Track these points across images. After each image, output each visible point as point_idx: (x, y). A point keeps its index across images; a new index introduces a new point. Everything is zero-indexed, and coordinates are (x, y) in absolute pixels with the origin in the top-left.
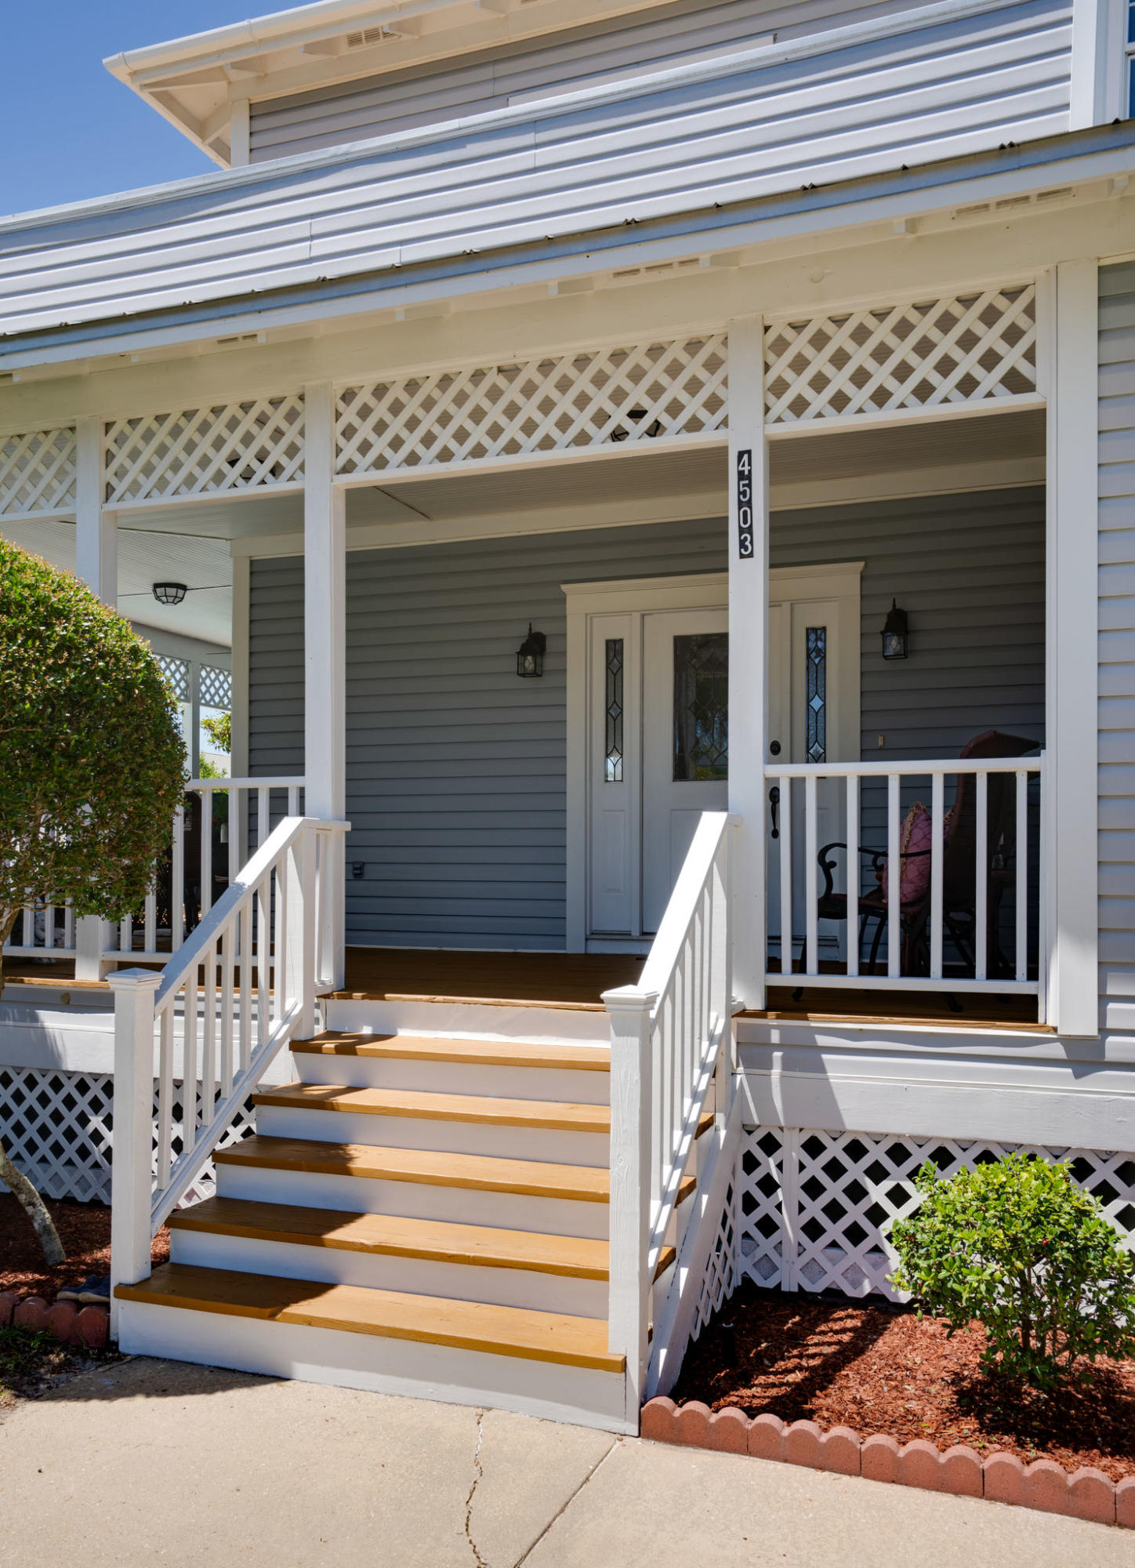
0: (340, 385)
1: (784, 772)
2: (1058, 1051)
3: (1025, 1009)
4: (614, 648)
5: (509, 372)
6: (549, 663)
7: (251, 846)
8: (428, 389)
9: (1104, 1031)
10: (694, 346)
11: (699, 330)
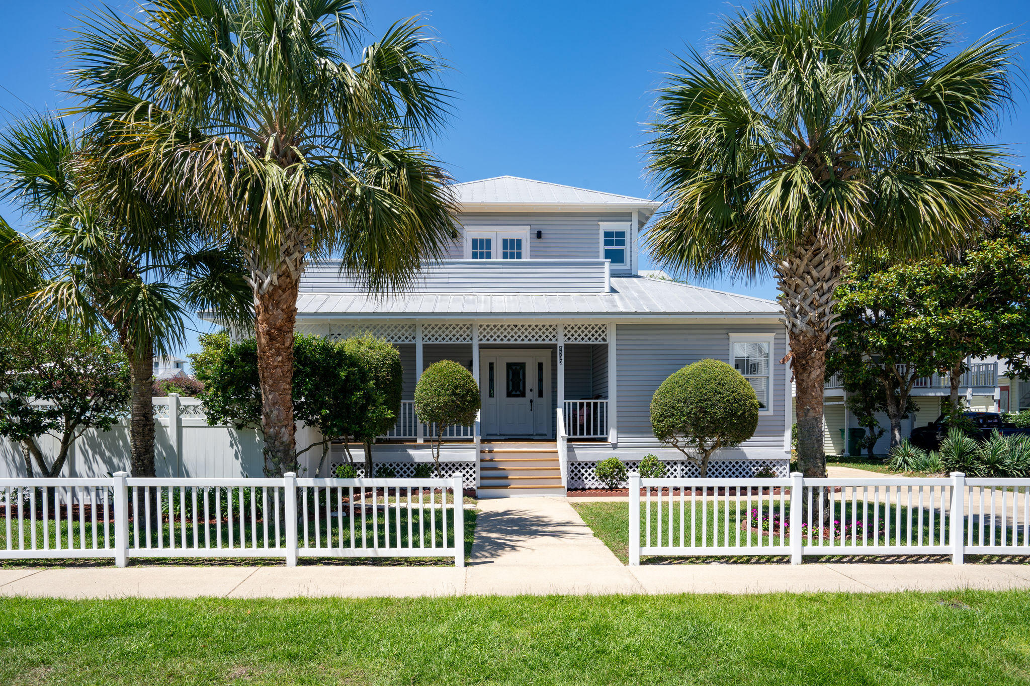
2: (611, 446)
3: (606, 439)
5: (516, 326)
8: (498, 327)
9: (618, 442)
10: (550, 326)
11: (552, 324)
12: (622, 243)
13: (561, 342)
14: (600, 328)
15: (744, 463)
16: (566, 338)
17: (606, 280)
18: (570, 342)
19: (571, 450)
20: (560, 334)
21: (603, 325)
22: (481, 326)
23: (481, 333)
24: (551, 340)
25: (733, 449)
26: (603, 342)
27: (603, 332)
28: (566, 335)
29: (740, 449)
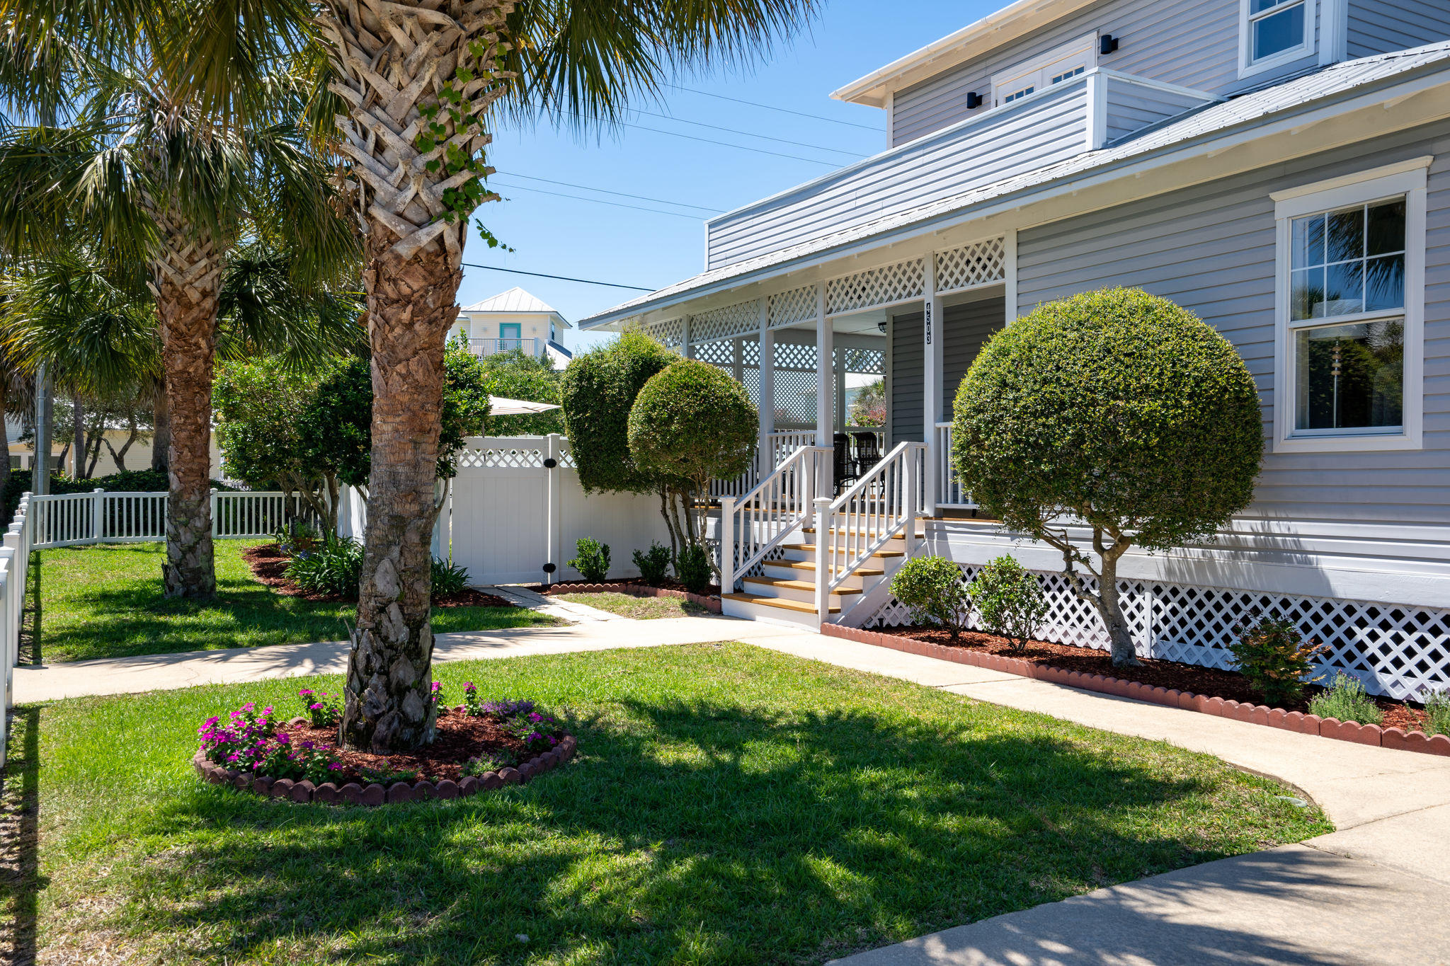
13: (930, 296)
14: (996, 248)
15: (1328, 608)
16: (941, 283)
17: (1089, 123)
18: (947, 292)
19: (943, 535)
20: (929, 277)
21: (1001, 239)
22: (831, 283)
23: (831, 297)
24: (919, 292)
25: (1290, 560)
26: (1000, 281)
27: (1001, 255)
28: (941, 276)
29: (1310, 562)
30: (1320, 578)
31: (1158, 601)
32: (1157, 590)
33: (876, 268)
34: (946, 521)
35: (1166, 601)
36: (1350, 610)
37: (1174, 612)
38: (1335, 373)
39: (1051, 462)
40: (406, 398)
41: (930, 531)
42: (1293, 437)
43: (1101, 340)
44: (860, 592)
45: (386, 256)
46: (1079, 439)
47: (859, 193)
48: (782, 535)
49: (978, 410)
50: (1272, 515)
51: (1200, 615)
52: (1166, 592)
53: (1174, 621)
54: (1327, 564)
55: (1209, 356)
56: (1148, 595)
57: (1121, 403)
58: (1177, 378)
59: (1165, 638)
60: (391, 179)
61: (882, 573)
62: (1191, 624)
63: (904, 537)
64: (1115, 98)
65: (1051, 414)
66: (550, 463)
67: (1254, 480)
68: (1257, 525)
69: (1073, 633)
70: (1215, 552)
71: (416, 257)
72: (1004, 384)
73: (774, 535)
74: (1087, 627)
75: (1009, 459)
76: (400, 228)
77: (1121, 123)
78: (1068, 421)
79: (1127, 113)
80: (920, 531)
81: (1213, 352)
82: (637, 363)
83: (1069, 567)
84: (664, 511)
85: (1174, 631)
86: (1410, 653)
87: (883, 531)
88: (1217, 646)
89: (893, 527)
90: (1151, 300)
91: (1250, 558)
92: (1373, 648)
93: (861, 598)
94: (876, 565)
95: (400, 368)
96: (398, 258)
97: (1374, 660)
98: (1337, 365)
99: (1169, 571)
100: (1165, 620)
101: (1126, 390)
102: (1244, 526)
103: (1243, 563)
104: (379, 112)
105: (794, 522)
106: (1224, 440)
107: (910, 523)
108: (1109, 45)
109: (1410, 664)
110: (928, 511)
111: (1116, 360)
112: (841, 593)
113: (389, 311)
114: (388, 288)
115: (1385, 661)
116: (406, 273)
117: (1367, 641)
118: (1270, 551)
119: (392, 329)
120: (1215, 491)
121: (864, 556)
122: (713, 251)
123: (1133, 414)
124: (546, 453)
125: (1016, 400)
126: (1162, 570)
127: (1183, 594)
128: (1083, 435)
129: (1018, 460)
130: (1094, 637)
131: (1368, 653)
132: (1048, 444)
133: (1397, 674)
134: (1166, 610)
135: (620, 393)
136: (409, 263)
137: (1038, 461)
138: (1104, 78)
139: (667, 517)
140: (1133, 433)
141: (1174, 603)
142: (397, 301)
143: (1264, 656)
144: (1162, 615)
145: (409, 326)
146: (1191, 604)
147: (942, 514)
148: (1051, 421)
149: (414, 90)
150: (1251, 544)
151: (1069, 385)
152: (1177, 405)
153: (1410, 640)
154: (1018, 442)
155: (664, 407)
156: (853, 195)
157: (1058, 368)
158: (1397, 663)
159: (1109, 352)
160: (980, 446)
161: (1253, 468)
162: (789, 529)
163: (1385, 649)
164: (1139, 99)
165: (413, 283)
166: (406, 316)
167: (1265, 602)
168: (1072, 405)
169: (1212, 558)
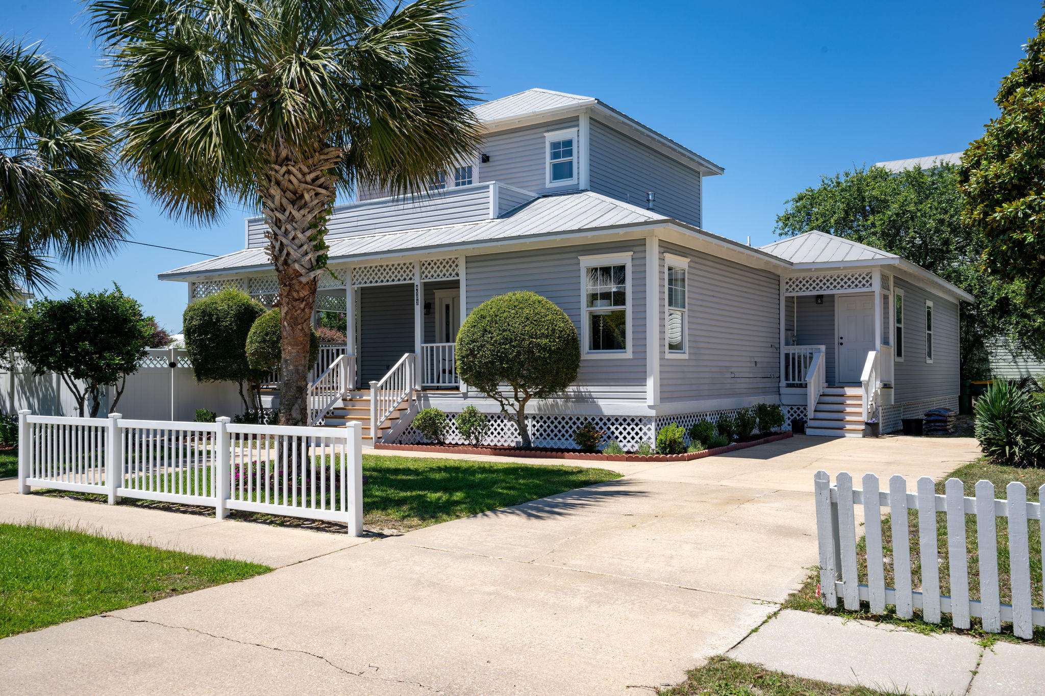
0: (353, 267)
1: (425, 345)
2: (462, 395)
3: (457, 388)
4: (447, 306)
5: (381, 266)
6: (432, 311)
7: (333, 361)
8: (368, 269)
9: (468, 391)
10: (410, 264)
11: (411, 261)
12: (570, 153)
13: (417, 281)
14: (454, 262)
15: (601, 420)
16: (424, 276)
17: (491, 205)
18: (427, 280)
19: (426, 399)
20: (417, 271)
21: (456, 258)
22: (355, 269)
23: (354, 276)
24: (411, 279)
25: (587, 402)
26: (456, 278)
27: (457, 266)
28: (423, 273)
29: (595, 402)
30: (598, 408)
31: (534, 423)
32: (534, 418)
33: (385, 264)
34: (428, 392)
35: (538, 422)
36: (609, 420)
37: (541, 426)
38: (601, 328)
39: (507, 363)
40: (302, 339)
41: (419, 398)
42: (588, 353)
43: (525, 315)
44: (389, 428)
45: (294, 282)
46: (519, 353)
47: (360, 218)
48: (333, 402)
49: (473, 341)
50: (580, 384)
51: (552, 427)
52: (538, 418)
53: (541, 430)
54: (601, 402)
55: (563, 322)
56: (530, 420)
57: (534, 340)
58: (554, 330)
59: (538, 438)
60: (299, 251)
61: (398, 418)
62: (549, 431)
63: (407, 400)
64: (502, 195)
65: (506, 344)
66: (173, 365)
67: (578, 370)
68: (575, 388)
69: (496, 440)
70: (558, 400)
71: (308, 283)
72: (486, 331)
73: (329, 402)
74: (502, 437)
75: (490, 362)
76: (303, 271)
77: (504, 207)
78: (514, 347)
79: (506, 202)
80: (414, 398)
81: (564, 321)
82: (241, 307)
83: (503, 408)
84: (241, 392)
85: (541, 435)
86: (629, 433)
87: (399, 398)
88: (559, 439)
89: (403, 396)
90: (540, 298)
91: (572, 402)
92: (617, 433)
93: (391, 431)
94: (396, 414)
95: (300, 327)
96: (300, 282)
97: (617, 437)
98: (601, 325)
99: (540, 409)
100: (538, 430)
101: (536, 335)
102: (571, 389)
103: (570, 404)
104: (294, 224)
105: (338, 395)
106: (570, 355)
107: (410, 393)
108: (485, 159)
109: (629, 438)
110: (418, 387)
111: (531, 323)
112: (382, 429)
113: (295, 304)
114: (295, 295)
115: (621, 438)
116: (303, 288)
117: (615, 431)
118: (580, 399)
119: (296, 311)
120: (566, 374)
121: (390, 410)
122: (251, 237)
123: (539, 345)
124: (170, 359)
125: (492, 338)
126: (537, 409)
127: (545, 418)
128: (520, 352)
129: (492, 363)
130: (505, 441)
131: (615, 435)
132: (506, 356)
133: (625, 442)
134: (538, 426)
135: (231, 324)
136: (305, 285)
137: (501, 363)
138: (497, 186)
139: (243, 396)
140: (539, 352)
141: (541, 423)
142: (299, 300)
143: (585, 436)
144: (536, 428)
145: (303, 310)
146: (549, 422)
147: (424, 389)
148: (507, 347)
149: (310, 217)
150: (573, 396)
151: (514, 332)
152: (554, 341)
153: (629, 429)
154: (493, 355)
155: (273, 334)
156: (355, 219)
157: (509, 325)
158: (625, 438)
159: (528, 319)
160: (475, 356)
161: (577, 366)
162: (336, 399)
163: (621, 433)
164: (510, 196)
165: (304, 293)
166: (302, 306)
167: (578, 419)
168: (516, 340)
169: (557, 403)
